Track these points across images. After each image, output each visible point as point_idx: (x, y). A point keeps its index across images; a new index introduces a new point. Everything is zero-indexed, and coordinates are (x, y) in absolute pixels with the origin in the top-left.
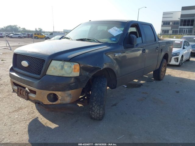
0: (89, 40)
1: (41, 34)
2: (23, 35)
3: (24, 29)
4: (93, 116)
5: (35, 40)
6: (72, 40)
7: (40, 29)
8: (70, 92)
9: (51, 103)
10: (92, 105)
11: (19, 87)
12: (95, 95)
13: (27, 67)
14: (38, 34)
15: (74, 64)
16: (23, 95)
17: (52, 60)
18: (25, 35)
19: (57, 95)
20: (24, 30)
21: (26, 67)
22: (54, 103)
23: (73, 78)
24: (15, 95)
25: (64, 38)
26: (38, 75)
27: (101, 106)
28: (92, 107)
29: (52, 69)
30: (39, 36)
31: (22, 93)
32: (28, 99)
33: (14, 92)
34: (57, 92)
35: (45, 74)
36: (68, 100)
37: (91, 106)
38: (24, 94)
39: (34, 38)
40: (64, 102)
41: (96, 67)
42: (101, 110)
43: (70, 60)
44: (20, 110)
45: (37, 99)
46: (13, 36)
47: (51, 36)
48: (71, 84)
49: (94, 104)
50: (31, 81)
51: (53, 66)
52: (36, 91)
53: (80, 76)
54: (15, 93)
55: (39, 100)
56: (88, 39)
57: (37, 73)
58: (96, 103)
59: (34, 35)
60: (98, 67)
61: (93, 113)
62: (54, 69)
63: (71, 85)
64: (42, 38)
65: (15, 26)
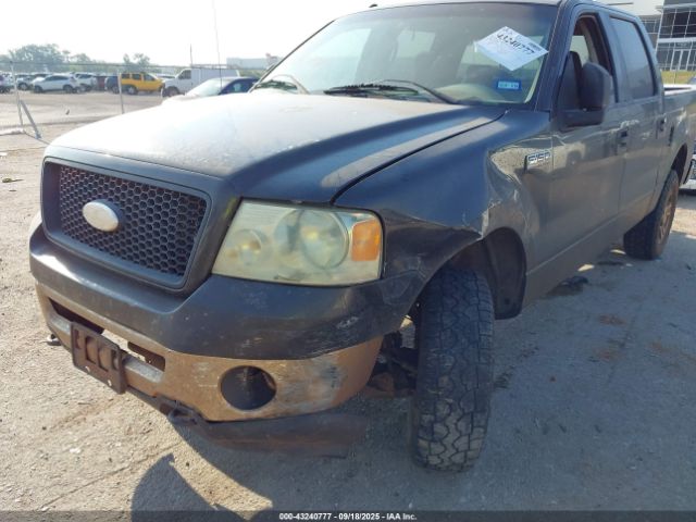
0: (385, 91)
1: (147, 77)
2: (79, 82)
3: (83, 57)
4: (434, 460)
5: (127, 98)
6: (307, 93)
7: (141, 56)
8: (333, 358)
9: (242, 414)
10: (434, 414)
11: (78, 327)
12: (449, 364)
13: (111, 233)
14: (136, 77)
15: (355, 219)
16: (101, 366)
17: (241, 200)
18: (87, 82)
19: (272, 374)
20: (84, 63)
21: (105, 233)
22: (256, 413)
23: (348, 290)
24: (63, 355)
25: (265, 86)
26: (168, 275)
27: (478, 417)
28: (432, 423)
29: (245, 247)
30: (139, 84)
31: (93, 356)
32: (124, 385)
33: (58, 344)
34: (269, 362)
35: (210, 274)
36: (322, 395)
37: (427, 418)
38: (106, 362)
39: (123, 91)
40: (304, 407)
41: (457, 228)
42: (475, 435)
43: (333, 201)
44: (90, 418)
45: (169, 393)
46: (45, 86)
47: (185, 82)
48: (338, 320)
49: (443, 410)
50: (136, 304)
51: (247, 231)
52: (167, 357)
53: (381, 278)
54: (61, 348)
55: (182, 398)
56: (383, 88)
57: (166, 265)
58: (450, 405)
59: (121, 82)
60: (463, 227)
61: (437, 448)
62: (256, 245)
63: (340, 325)
64: (150, 92)
65: (50, 47)
